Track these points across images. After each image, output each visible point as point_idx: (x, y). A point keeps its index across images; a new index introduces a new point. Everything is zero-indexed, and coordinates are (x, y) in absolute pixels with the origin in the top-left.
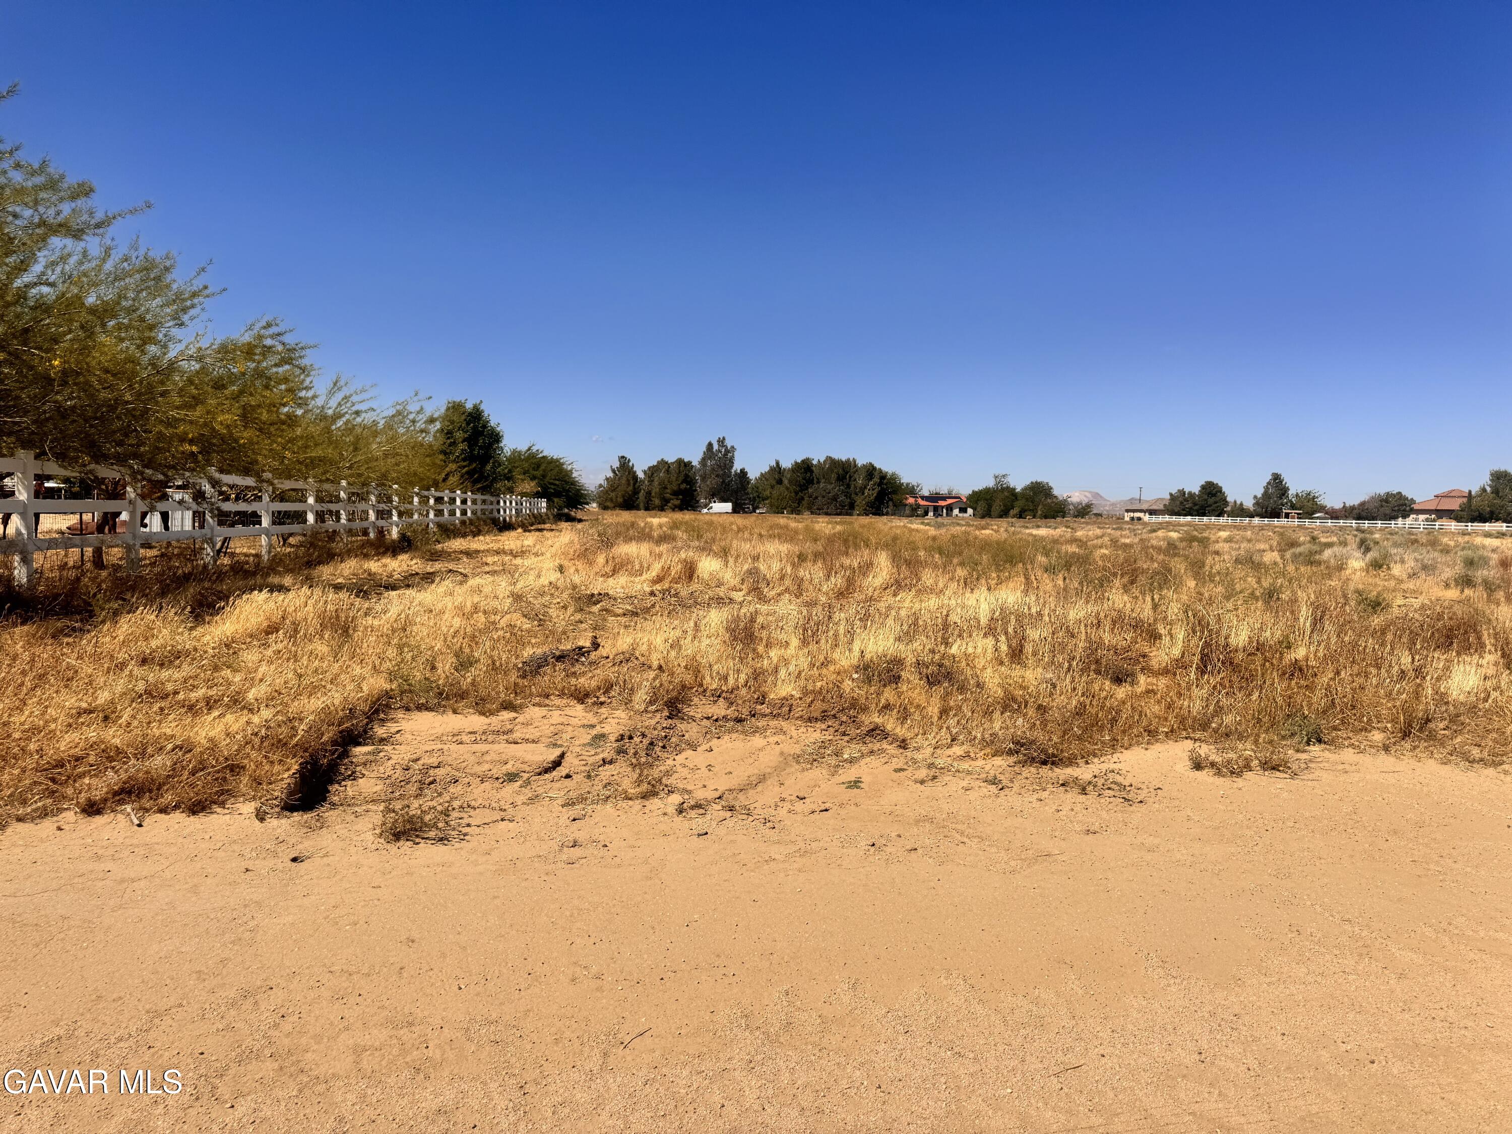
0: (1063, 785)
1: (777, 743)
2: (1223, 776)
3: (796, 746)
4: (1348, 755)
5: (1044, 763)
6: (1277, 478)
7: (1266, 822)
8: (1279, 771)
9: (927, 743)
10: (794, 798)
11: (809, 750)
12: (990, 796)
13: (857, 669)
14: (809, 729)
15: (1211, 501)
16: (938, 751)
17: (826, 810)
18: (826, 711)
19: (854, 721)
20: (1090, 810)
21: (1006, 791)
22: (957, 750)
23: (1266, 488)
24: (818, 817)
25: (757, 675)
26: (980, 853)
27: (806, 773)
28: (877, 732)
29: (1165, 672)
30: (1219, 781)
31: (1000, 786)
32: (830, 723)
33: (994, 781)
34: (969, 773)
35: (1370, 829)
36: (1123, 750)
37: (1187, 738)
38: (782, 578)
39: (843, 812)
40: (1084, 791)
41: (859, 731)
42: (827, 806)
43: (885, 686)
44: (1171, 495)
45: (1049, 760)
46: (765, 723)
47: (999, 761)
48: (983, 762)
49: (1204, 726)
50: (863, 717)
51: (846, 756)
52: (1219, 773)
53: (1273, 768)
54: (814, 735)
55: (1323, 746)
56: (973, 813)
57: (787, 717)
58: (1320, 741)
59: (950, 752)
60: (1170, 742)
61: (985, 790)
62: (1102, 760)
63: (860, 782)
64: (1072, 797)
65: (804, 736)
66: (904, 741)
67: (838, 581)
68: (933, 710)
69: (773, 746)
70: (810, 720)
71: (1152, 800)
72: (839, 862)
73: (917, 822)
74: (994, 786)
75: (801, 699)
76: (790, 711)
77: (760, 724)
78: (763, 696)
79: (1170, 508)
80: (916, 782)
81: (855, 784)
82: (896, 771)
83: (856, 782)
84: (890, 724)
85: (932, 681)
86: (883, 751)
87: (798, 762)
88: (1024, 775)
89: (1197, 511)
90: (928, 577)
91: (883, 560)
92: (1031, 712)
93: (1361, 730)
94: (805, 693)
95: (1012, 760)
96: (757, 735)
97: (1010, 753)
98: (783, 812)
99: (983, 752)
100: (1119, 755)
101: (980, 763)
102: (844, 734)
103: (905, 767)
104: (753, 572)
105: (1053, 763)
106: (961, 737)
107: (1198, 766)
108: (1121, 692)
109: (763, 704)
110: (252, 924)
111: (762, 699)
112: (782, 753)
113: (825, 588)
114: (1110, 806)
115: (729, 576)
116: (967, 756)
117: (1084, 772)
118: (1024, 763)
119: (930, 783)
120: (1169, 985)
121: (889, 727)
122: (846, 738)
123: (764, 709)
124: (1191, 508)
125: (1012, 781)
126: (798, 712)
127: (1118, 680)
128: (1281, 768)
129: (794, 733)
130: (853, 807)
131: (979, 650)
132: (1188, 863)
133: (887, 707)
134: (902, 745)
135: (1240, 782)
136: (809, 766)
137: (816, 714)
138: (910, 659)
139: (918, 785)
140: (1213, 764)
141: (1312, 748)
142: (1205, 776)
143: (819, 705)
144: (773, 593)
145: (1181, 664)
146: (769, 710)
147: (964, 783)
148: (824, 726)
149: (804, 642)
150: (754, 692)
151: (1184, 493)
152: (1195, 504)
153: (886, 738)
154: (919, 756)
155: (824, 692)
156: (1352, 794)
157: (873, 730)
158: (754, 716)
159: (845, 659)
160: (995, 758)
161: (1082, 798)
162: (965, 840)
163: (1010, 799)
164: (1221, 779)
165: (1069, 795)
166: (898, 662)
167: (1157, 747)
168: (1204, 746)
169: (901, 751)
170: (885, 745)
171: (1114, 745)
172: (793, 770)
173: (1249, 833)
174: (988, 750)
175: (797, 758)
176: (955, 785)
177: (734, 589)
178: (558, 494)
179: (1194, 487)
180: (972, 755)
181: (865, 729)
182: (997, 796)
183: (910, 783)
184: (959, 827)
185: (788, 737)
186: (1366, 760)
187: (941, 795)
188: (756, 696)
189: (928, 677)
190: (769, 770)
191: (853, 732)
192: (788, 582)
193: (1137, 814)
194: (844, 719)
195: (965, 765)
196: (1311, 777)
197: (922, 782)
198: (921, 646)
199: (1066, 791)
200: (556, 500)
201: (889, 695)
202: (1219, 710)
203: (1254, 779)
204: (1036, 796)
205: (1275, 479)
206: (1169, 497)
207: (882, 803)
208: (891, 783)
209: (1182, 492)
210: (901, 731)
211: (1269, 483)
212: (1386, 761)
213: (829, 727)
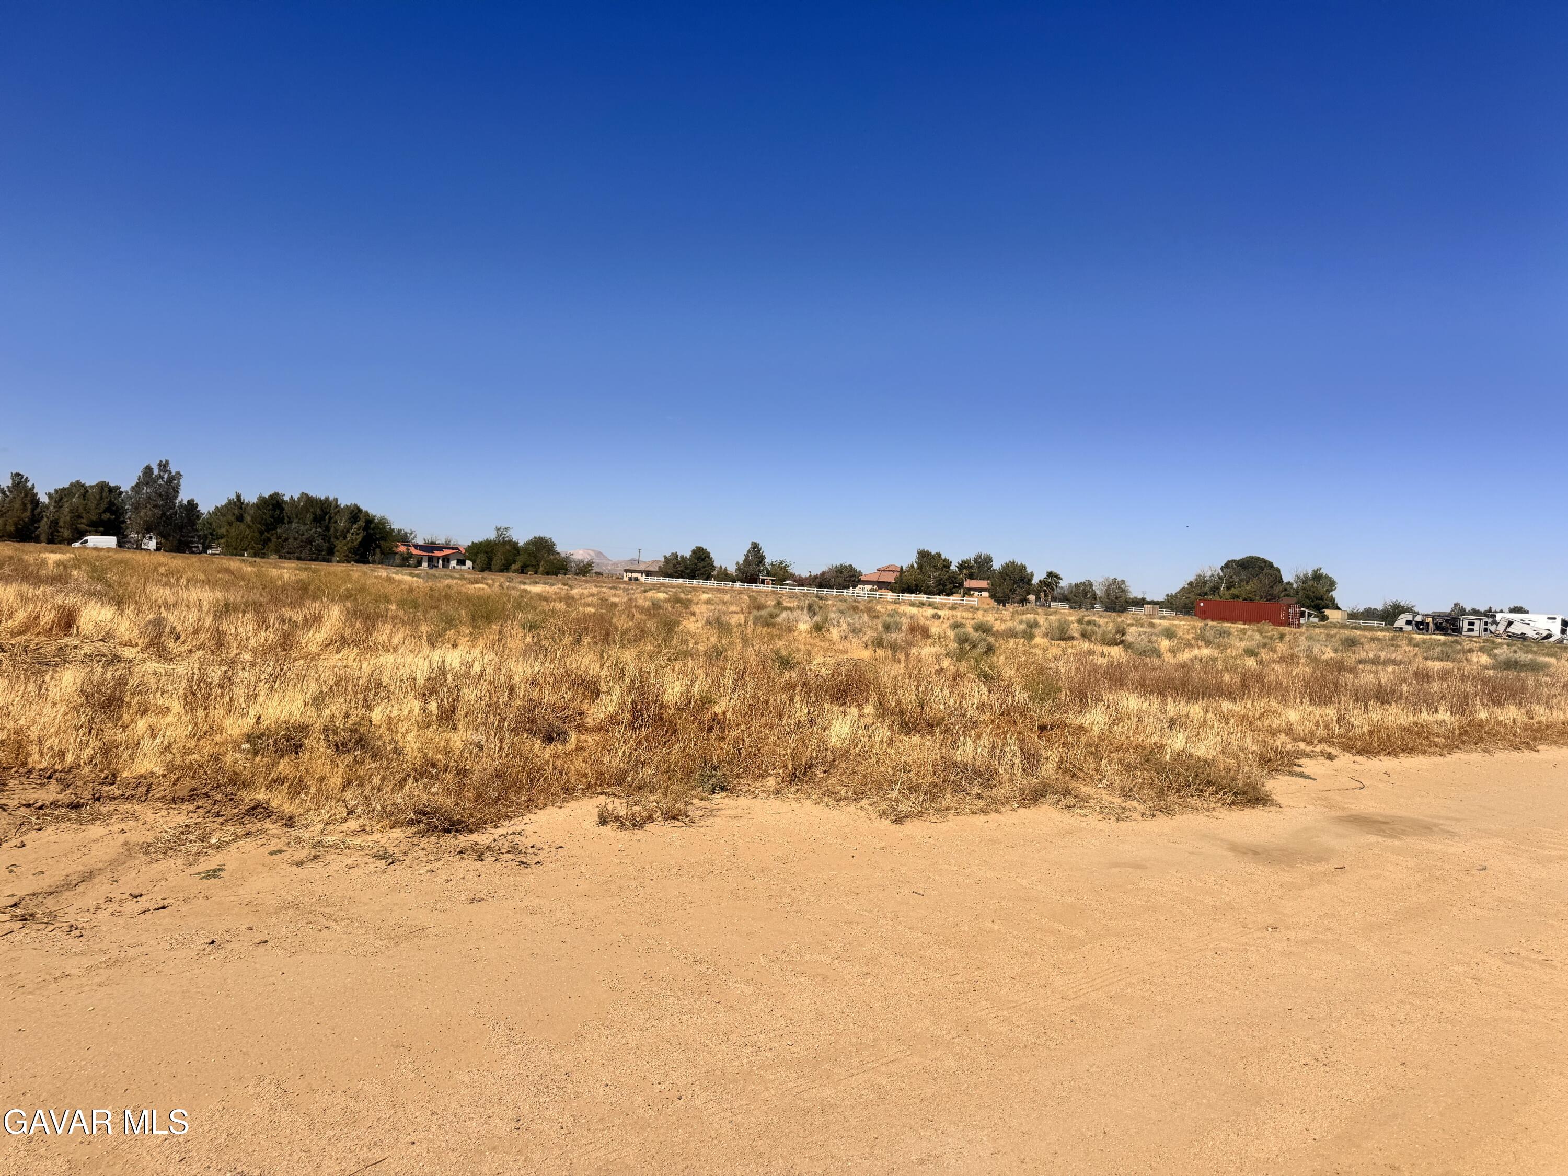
0: (460, 852)
1: (123, 831)
2: (626, 829)
3: (148, 833)
4: (744, 801)
5: (449, 831)
6: (755, 546)
7: (654, 871)
8: (678, 820)
9: (319, 819)
10: (126, 896)
11: (166, 837)
12: (376, 872)
13: (249, 738)
14: (171, 811)
15: (700, 565)
16: (330, 827)
17: (164, 908)
18: (195, 790)
19: (231, 800)
20: (483, 876)
21: (397, 864)
22: (353, 824)
23: (747, 557)
24: (150, 916)
25: (107, 750)
26: (345, 936)
27: (154, 865)
28: (258, 810)
29: (599, 729)
30: (621, 834)
31: (391, 861)
32: (200, 804)
33: (383, 855)
34: (361, 848)
35: (742, 869)
36: (537, 811)
37: (601, 794)
39: (185, 909)
40: (480, 857)
41: (237, 810)
42: (166, 903)
43: (282, 756)
44: (665, 557)
45: (454, 826)
46: (112, 808)
47: (397, 833)
48: (380, 835)
49: (620, 781)
50: (243, 794)
51: (213, 841)
52: (622, 827)
53: (673, 818)
54: (178, 818)
55: (725, 793)
56: (350, 893)
57: (143, 799)
58: (723, 789)
59: (344, 827)
60: (585, 799)
61: (372, 866)
62: (512, 822)
63: (222, 870)
64: (469, 864)
65: (162, 821)
66: (291, 818)
68: (336, 781)
69: (116, 836)
70: (174, 800)
71: (549, 860)
72: (158, 969)
73: (278, 910)
74: (384, 861)
75: (164, 776)
76: (148, 791)
77: (104, 810)
78: (114, 775)
79: (664, 570)
80: (292, 864)
81: (214, 873)
82: (271, 853)
83: (215, 871)
84: (279, 800)
85: (340, 748)
86: (264, 831)
87: (146, 853)
88: (422, 845)
89: (688, 574)
91: (334, 614)
92: (450, 777)
93: (759, 777)
94: (171, 768)
95: (412, 830)
96: (98, 822)
97: (411, 823)
98: (103, 915)
99: (380, 825)
100: (530, 816)
101: (376, 836)
102: (218, 815)
103: (284, 848)
104: (159, 623)
105: (457, 831)
106: (359, 810)
107: (603, 821)
108: (549, 750)
109: (112, 784)
111: (111, 779)
112: (126, 844)
114: (505, 871)
115: (125, 627)
116: (363, 830)
117: (483, 838)
118: (424, 833)
119: (310, 864)
120: (508, 1053)
121: (274, 804)
122: (220, 820)
123: (114, 790)
124: (682, 571)
125: (406, 854)
126: (158, 792)
127: (549, 739)
128: (680, 818)
129: (150, 817)
130: (201, 901)
131: (406, 712)
132: (566, 922)
133: (279, 781)
134: (289, 823)
135: (640, 833)
136: (161, 856)
137: (184, 794)
138: (319, 725)
139: (294, 867)
140: (617, 818)
141: (715, 796)
142: (609, 831)
143: (187, 783)
144: (184, 648)
145: (613, 720)
146: (120, 792)
147: (350, 861)
148: (191, 808)
149: (190, 707)
150: (102, 771)
151: (677, 556)
152: (686, 568)
153: (269, 817)
154: (305, 835)
155: (195, 766)
156: (736, 837)
157: (253, 808)
158: (98, 799)
159: (236, 727)
160: (394, 830)
161: (478, 865)
162: (331, 924)
163: (400, 873)
164: (624, 832)
165: (465, 863)
166: (304, 729)
167: (572, 804)
168: (617, 800)
169: (285, 830)
170: (267, 824)
171: (530, 805)
172: (137, 862)
173: (634, 884)
174: (386, 822)
175: (146, 848)
176: (338, 862)
177: (129, 644)
179: (686, 552)
180: (368, 828)
181: (243, 808)
182: (384, 871)
183: (285, 866)
184: (328, 910)
185: (141, 822)
186: (757, 804)
187: (317, 877)
188: (103, 776)
189: (337, 745)
190: (101, 865)
191: (229, 811)
193: (530, 877)
194: (219, 797)
195: (358, 841)
196: (705, 824)
197: (300, 864)
198: (335, 708)
199: (462, 859)
201: (284, 767)
202: (639, 764)
203: (657, 830)
204: (429, 867)
205: (754, 548)
206: (663, 560)
207: (241, 892)
208: (260, 868)
209: (675, 556)
210: (288, 808)
211: (749, 551)
212: (774, 804)
213: (198, 807)
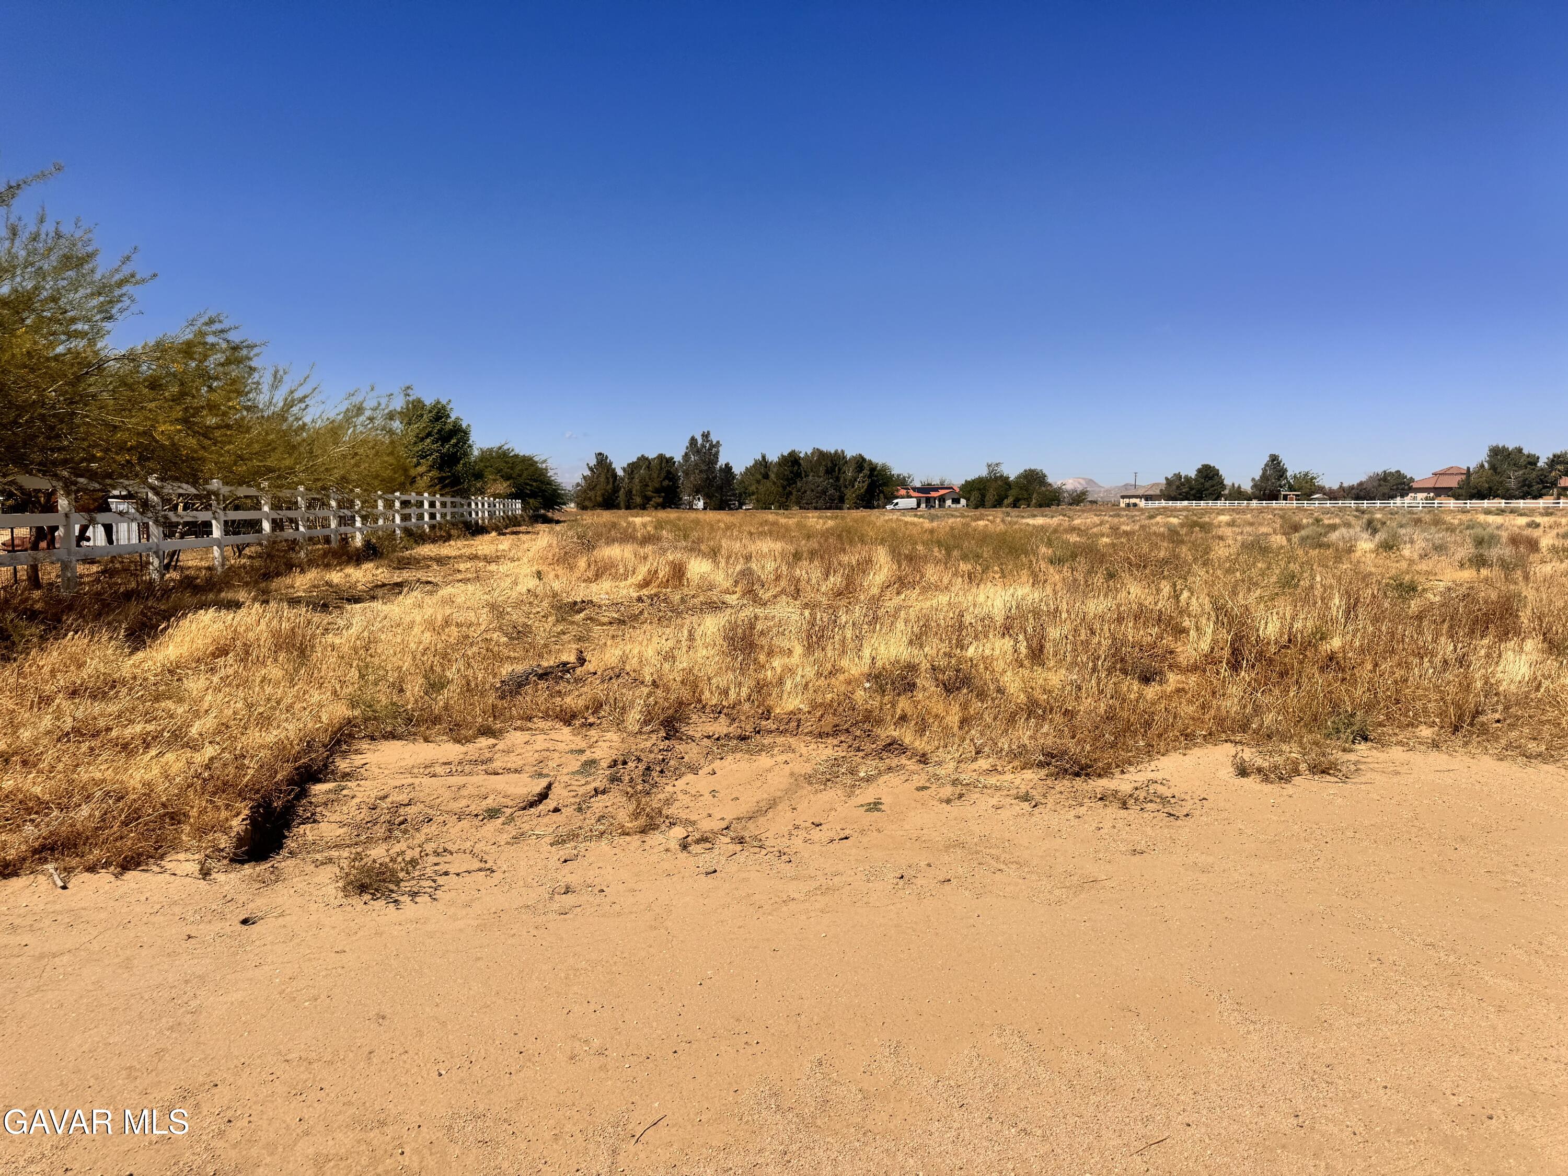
0: (1101, 799)
1: (786, 762)
2: (1272, 783)
3: (807, 764)
4: (1397, 753)
5: (1077, 775)
6: (1274, 459)
7: (1324, 833)
8: (1329, 774)
9: (950, 757)
10: (808, 824)
11: (821, 769)
12: (1023, 814)
13: (869, 677)
14: (819, 744)
15: (1207, 484)
16: (962, 765)
17: (846, 838)
18: (837, 726)
19: (869, 736)
20: (1133, 826)
21: (1040, 808)
22: (983, 763)
23: (1264, 470)
24: (838, 846)
25: (760, 687)
26: (1021, 881)
27: (819, 795)
28: (893, 747)
29: (1194, 668)
30: (1267, 788)
31: (1034, 803)
32: (843, 739)
33: (1026, 798)
34: (998, 789)
35: (1436, 836)
36: (1159, 757)
37: (1226, 741)
38: (778, 578)
39: (865, 840)
40: (1124, 806)
41: (874, 746)
42: (847, 832)
43: (899, 694)
44: (1167, 479)
45: (1083, 771)
46: (772, 740)
47: (1029, 774)
48: (1012, 776)
49: (1244, 728)
50: (878, 731)
51: (862, 774)
52: (1266, 780)
53: (1323, 772)
54: (826, 751)
55: (1369, 744)
56: (1007, 835)
57: (795, 733)
58: (1366, 739)
59: (975, 766)
60: (1209, 746)
61: (1018, 808)
62: (1138, 768)
63: (881, 804)
64: (1113, 812)
65: (814, 753)
66: (924, 755)
67: (836, 580)
68: (953, 719)
69: (782, 766)
70: (820, 735)
71: (1198, 812)
72: (865, 899)
73: (947, 848)
74: (1027, 803)
75: (809, 712)
76: (798, 726)
77: (766, 742)
78: (768, 711)
79: (1166, 493)
80: (941, 801)
81: (875, 806)
82: (918, 789)
83: (875, 804)
84: (907, 736)
85: (949, 688)
86: (902, 767)
87: (810, 783)
88: (1058, 788)
89: (1194, 495)
90: (931, 573)
91: (882, 556)
92: (1058, 718)
93: (1408, 725)
94: (814, 706)
95: (1043, 772)
96: (764, 753)
97: (1041, 765)
98: (798, 842)
99: (1011, 765)
100: (1156, 762)
101: (1009, 777)
102: (858, 750)
103: (928, 785)
104: (747, 573)
105: (1087, 775)
106: (986, 749)
107: (1243, 772)
108: (1151, 691)
109: (768, 719)
110: (194, 1004)
111: (767, 714)
112: (792, 774)
113: (823, 589)
114: (1154, 821)
115: (721, 578)
116: (994, 770)
117: (1122, 783)
118: (1056, 776)
119: (958, 803)
120: (1249, 1032)
121: (907, 741)
122: (861, 754)
123: (770, 724)
124: (1187, 493)
125: (1045, 796)
126: (807, 727)
127: (1146, 679)
128: (1331, 772)
129: (804, 750)
130: (875, 833)
131: (997, 652)
132: (1248, 884)
133: (904, 718)
134: (923, 759)
135: (1289, 789)
136: (823, 787)
137: (828, 729)
138: (925, 665)
139: (944, 805)
140: (1259, 770)
141: (1357, 747)
142: (1252, 783)
143: (830, 719)
144: (770, 594)
145: (1210, 659)
146: (775, 726)
147: (994, 801)
148: (836, 742)
149: (809, 649)
150: (758, 707)
151: (1181, 477)
152: (1191, 489)
153: (904, 753)
154: (941, 772)
155: (835, 704)
156: (1409, 797)
157: (890, 744)
158: (759, 732)
159: (855, 667)
160: (1025, 771)
161: (1123, 813)
162: (1002, 866)
163: (1043, 816)
164: (1269, 786)
165: (1109, 810)
166: (912, 668)
167: (1196, 752)
168: (1246, 749)
169: (922, 766)
170: (903, 760)
171: (1150, 751)
172: (805, 792)
173: (1308, 846)
174: (1016, 763)
175: (808, 779)
176: (986, 802)
177: (727, 592)
178: (533, 495)
179: (1190, 471)
180: (1000, 769)
181: (881, 744)
182: (1031, 814)
183: (935, 803)
184: (993, 851)
185: (798, 755)
186: (1416, 758)
187: (969, 815)
188: (760, 711)
189: (944, 684)
190: (779, 794)
191: (868, 747)
192: (783, 583)
193: (1184, 830)
194: (858, 733)
195: (993, 780)
196: (1363, 779)
197: (948, 801)
198: (934, 649)
199: (1105, 805)
200: (531, 501)
201: (903, 704)
202: (1257, 710)
203: (1304, 784)
204: (1073, 813)
206: (1165, 482)
207: (907, 827)
208: (914, 804)
209: (1178, 476)
210: (920, 745)
211: (1266, 465)
212: (1438, 759)
213: (841, 742)
